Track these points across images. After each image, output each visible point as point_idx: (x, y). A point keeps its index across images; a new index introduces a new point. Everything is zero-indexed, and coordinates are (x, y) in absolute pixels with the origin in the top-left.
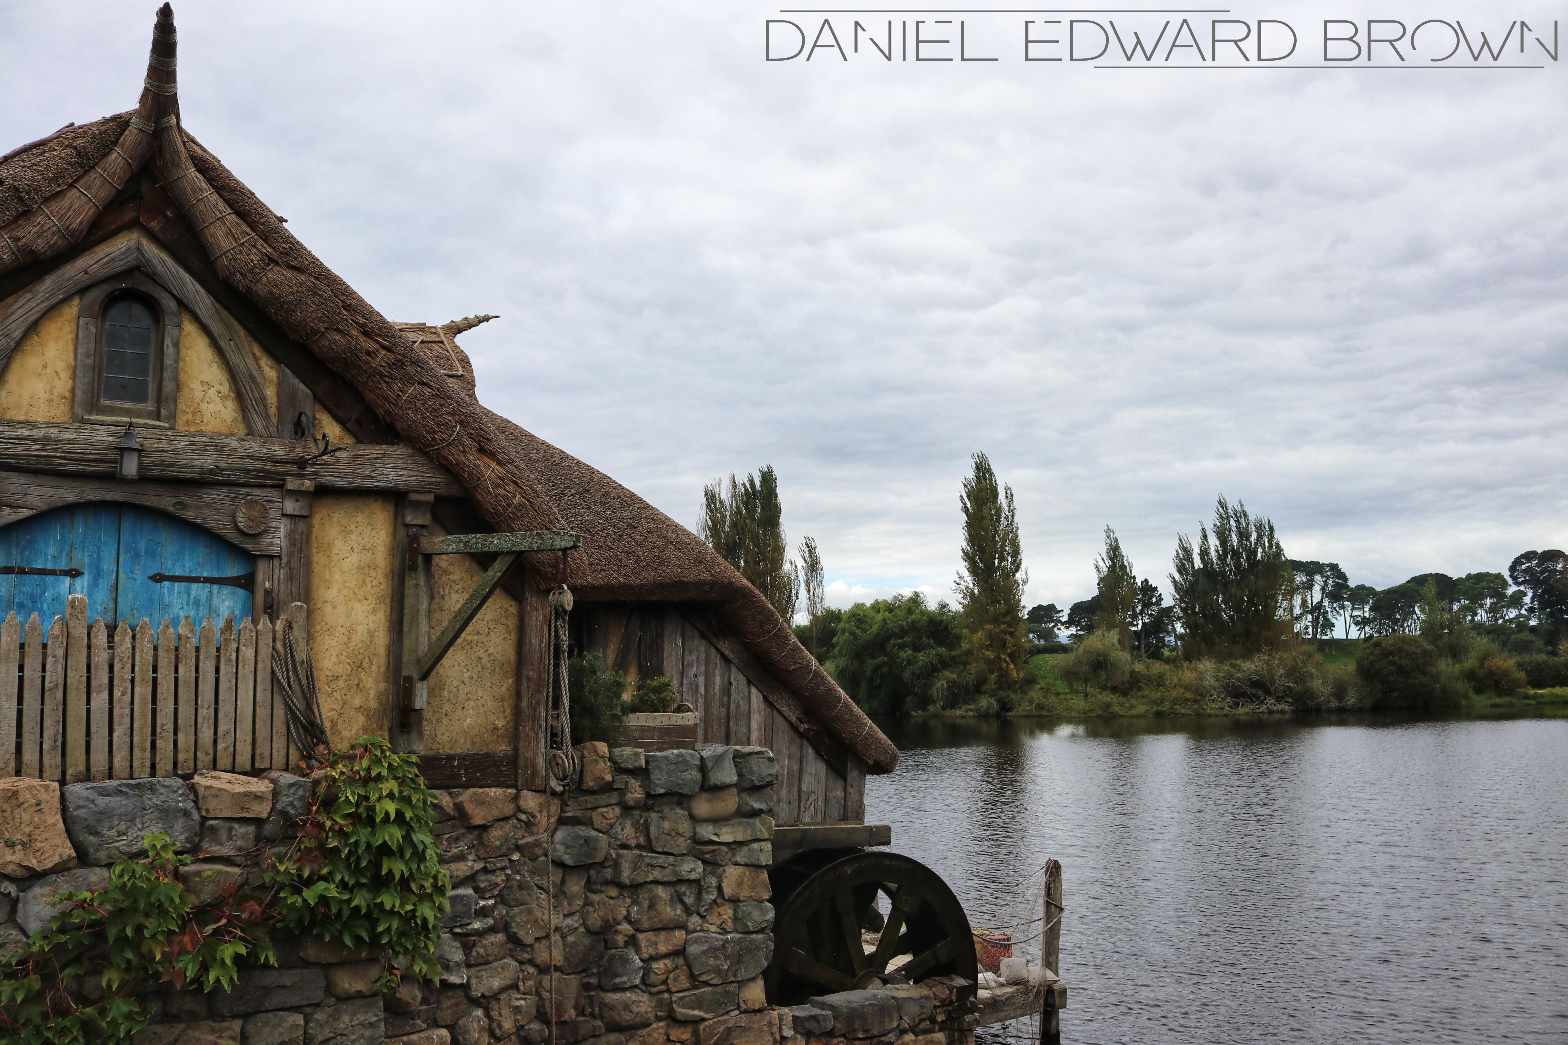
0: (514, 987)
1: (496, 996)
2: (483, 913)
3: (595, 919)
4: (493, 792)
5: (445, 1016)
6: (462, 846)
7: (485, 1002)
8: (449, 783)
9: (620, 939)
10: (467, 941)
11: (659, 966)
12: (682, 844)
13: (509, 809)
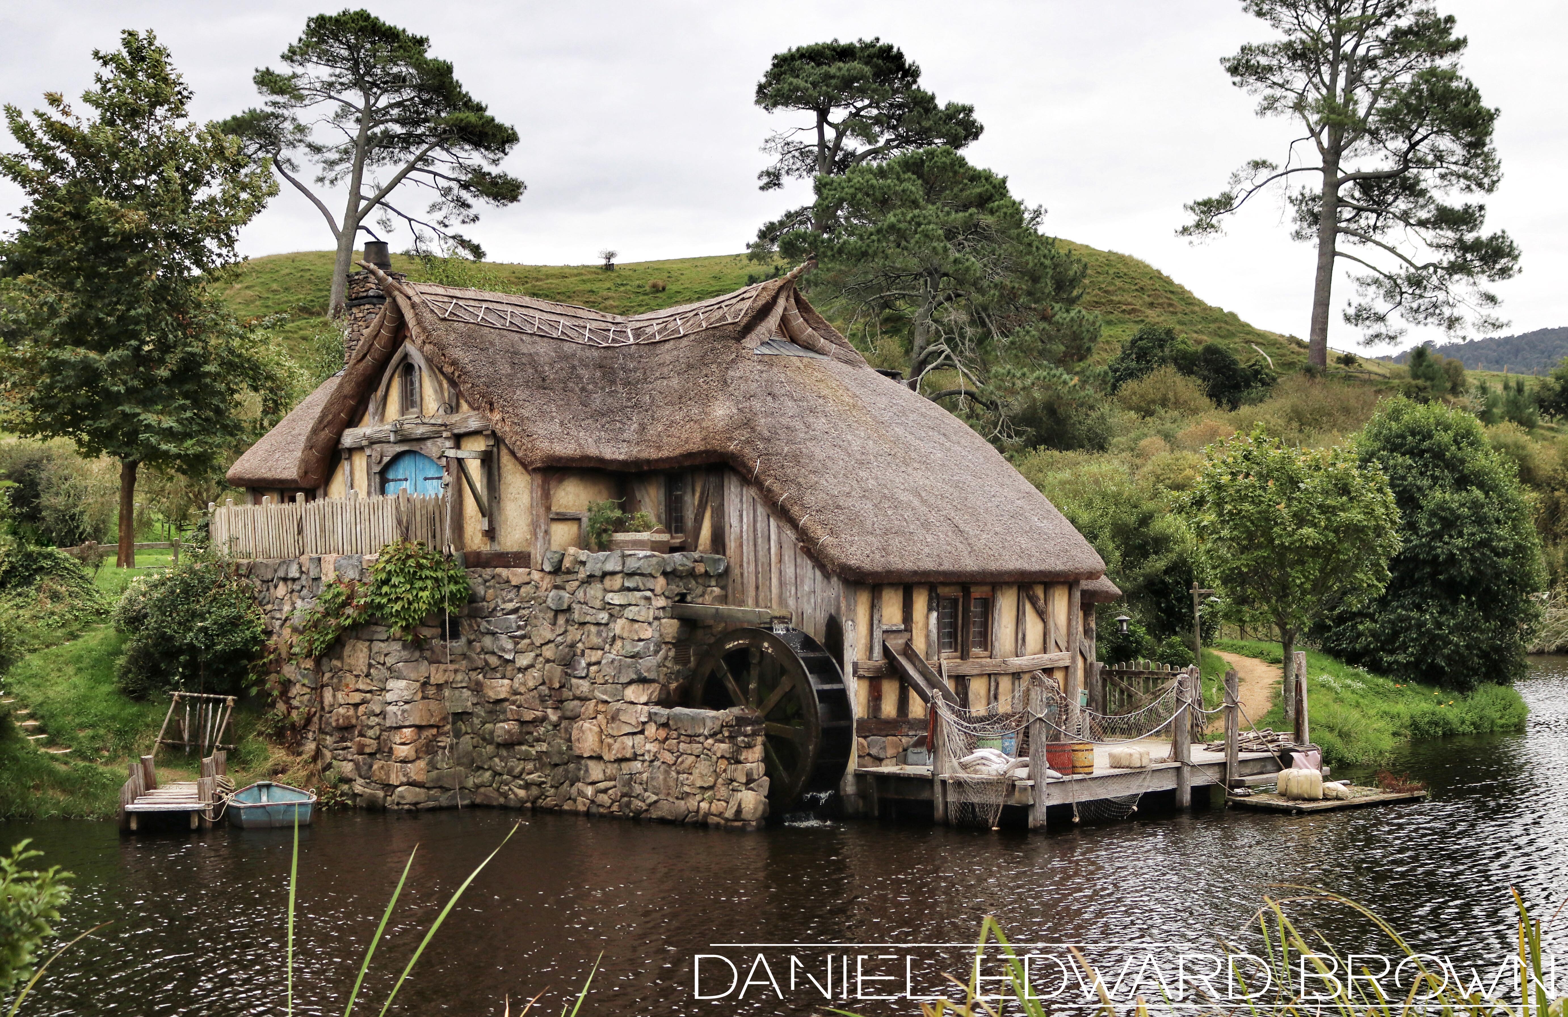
0: (532, 666)
1: (526, 669)
2: (519, 628)
3: (569, 639)
4: (520, 570)
5: (508, 674)
6: (511, 595)
7: (523, 670)
8: (507, 566)
9: (579, 652)
10: (516, 640)
11: (593, 669)
12: (598, 604)
13: (527, 579)
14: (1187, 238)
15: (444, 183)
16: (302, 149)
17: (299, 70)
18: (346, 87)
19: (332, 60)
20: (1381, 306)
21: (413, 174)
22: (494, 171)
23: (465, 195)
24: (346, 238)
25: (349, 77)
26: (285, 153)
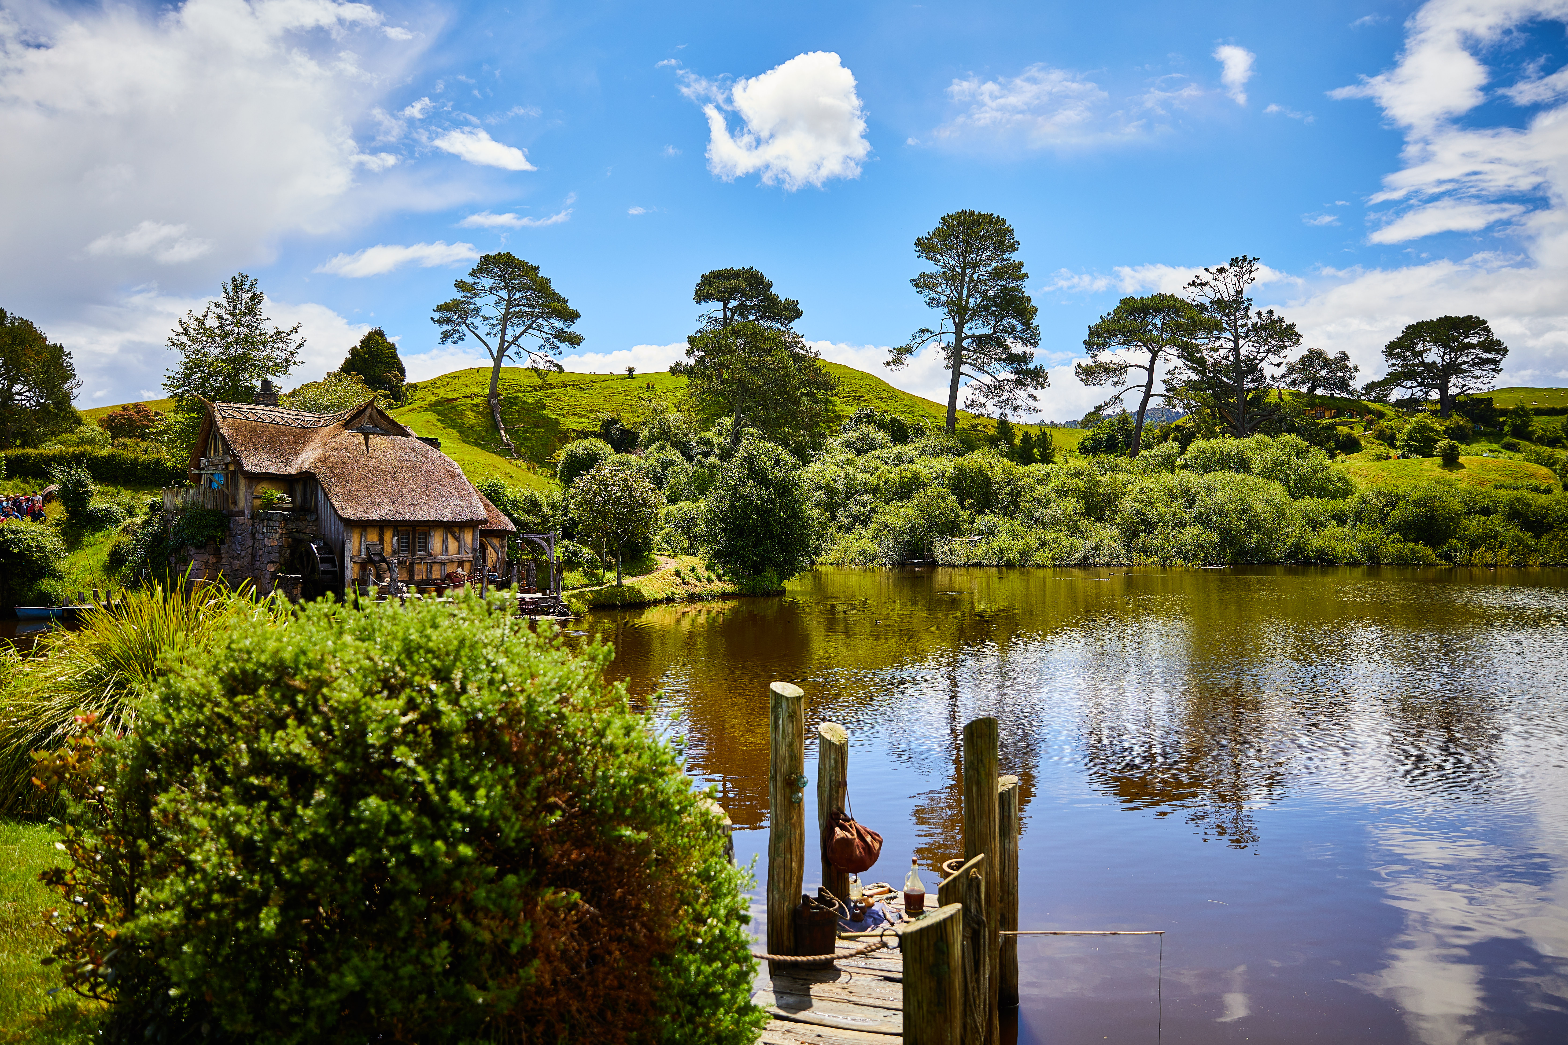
14: (889, 367)
15: (544, 335)
16: (479, 318)
17: (477, 281)
18: (501, 289)
19: (494, 276)
20: (982, 400)
21: (530, 331)
22: (569, 330)
23: (556, 341)
24: (497, 361)
25: (502, 284)
26: (470, 319)
